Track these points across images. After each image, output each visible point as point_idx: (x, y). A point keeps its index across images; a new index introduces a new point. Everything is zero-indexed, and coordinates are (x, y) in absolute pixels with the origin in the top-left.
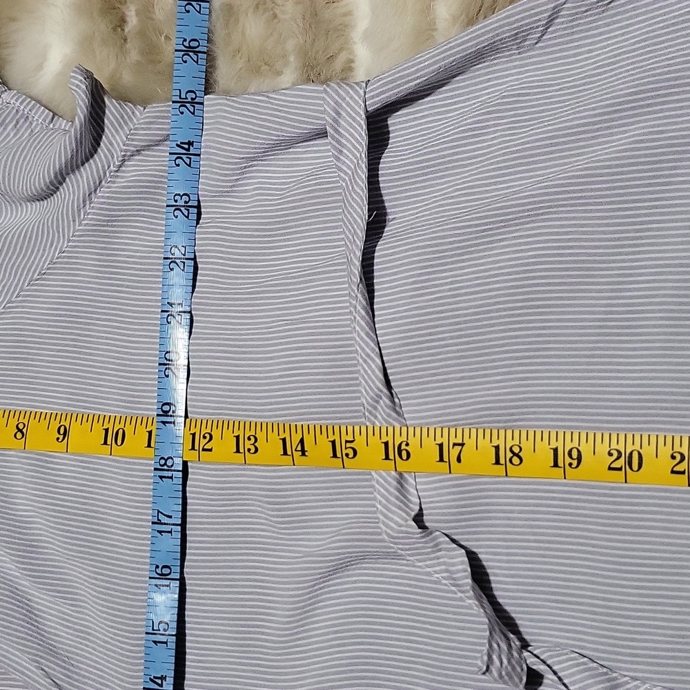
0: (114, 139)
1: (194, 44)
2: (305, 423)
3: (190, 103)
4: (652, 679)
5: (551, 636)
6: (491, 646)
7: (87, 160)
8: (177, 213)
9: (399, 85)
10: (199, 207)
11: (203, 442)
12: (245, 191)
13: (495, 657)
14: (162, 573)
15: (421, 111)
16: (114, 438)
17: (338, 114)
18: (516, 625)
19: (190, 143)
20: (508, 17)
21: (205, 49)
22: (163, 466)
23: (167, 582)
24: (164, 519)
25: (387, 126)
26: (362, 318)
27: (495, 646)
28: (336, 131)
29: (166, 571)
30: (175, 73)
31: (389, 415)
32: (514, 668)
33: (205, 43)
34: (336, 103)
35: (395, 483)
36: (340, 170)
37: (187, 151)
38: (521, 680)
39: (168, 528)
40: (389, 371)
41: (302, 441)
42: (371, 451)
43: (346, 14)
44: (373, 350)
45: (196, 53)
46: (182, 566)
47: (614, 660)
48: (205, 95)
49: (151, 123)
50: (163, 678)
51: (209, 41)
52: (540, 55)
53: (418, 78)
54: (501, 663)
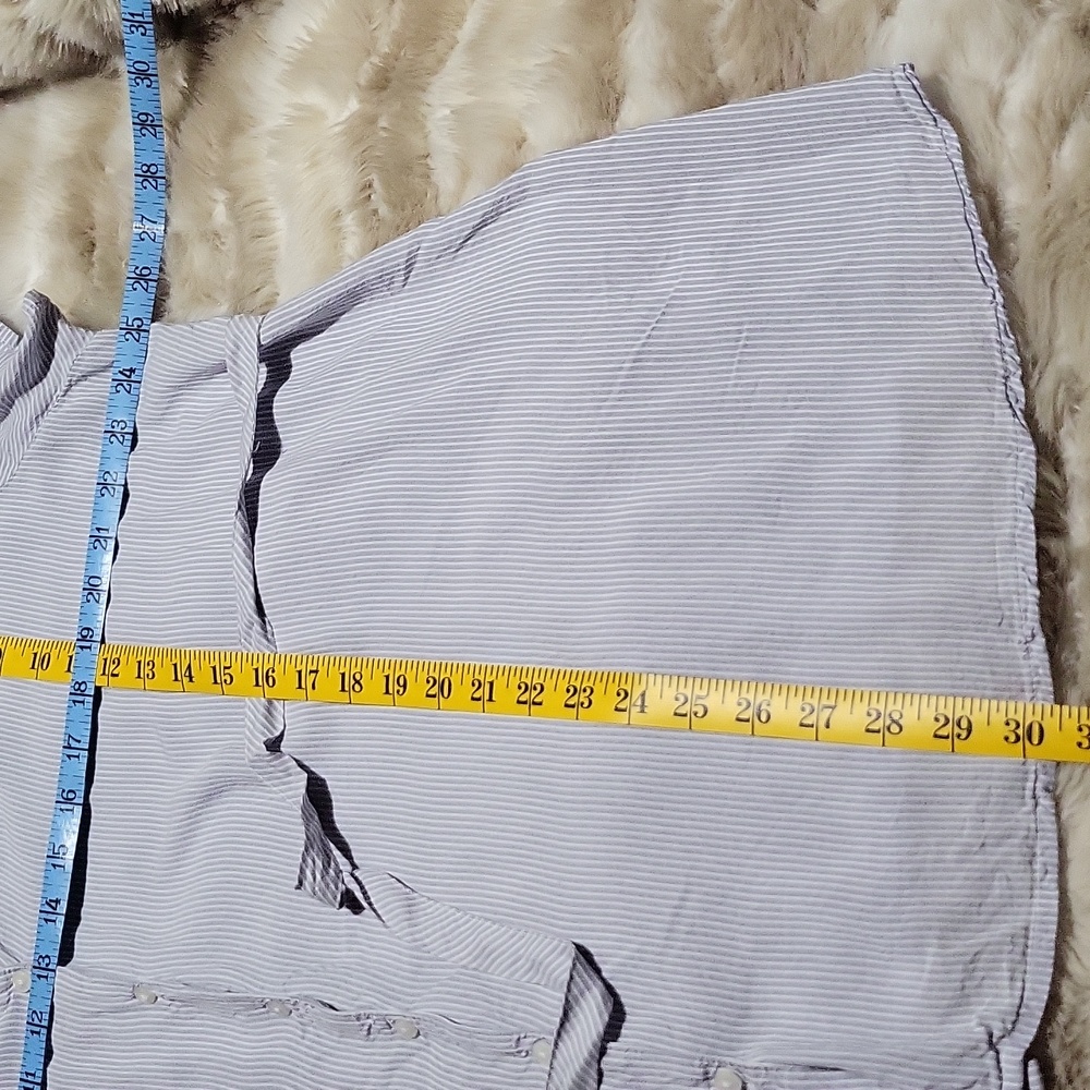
0: (62, 363)
1: (145, 272)
2: (192, 649)
3: (136, 331)
4: (444, 899)
5: (374, 860)
6: (304, 861)
7: (36, 383)
8: (113, 439)
9: (285, 322)
10: (135, 434)
11: (113, 667)
12: (175, 419)
13: (308, 873)
14: (66, 799)
15: (314, 347)
16: (41, 662)
17: (238, 347)
18: (349, 851)
19: (132, 371)
20: (371, 261)
21: (156, 278)
22: (78, 690)
23: (70, 807)
24: (74, 744)
25: (289, 360)
26: (240, 544)
27: (310, 861)
28: (235, 363)
29: (71, 796)
30: (125, 300)
31: (259, 642)
32: (327, 886)
33: (157, 271)
34: (235, 336)
35: (263, 710)
36: (240, 401)
37: (128, 378)
38: (335, 898)
39: (76, 753)
40: (263, 599)
41: (189, 667)
42: (244, 677)
43: (271, 249)
44: (247, 578)
45: (146, 281)
46: (87, 792)
47: (416, 882)
48: (153, 321)
49: (97, 349)
50: (57, 901)
51: (161, 270)
52: (408, 297)
53: (302, 314)
54: (314, 879)
